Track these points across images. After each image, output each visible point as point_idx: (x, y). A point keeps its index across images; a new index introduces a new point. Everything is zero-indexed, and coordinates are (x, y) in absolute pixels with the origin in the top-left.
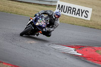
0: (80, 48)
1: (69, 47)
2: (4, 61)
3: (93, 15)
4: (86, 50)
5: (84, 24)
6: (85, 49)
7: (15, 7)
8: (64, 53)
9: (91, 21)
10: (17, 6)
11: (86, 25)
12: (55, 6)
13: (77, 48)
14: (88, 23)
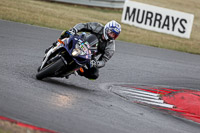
0: (170, 93)
1: (148, 91)
2: (18, 120)
3: (195, 27)
4: (183, 98)
5: (178, 46)
6: (180, 95)
7: (41, 12)
8: (139, 103)
9: (191, 39)
10: (45, 9)
11: (183, 48)
12: (120, 10)
13: (165, 93)
14: (186, 44)
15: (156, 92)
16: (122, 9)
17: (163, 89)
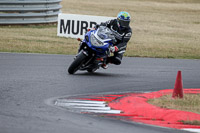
0: (116, 99)
4: (129, 102)
6: (125, 99)
8: (86, 114)
12: (54, 24)
15: (101, 100)
16: (57, 23)
17: (108, 96)
